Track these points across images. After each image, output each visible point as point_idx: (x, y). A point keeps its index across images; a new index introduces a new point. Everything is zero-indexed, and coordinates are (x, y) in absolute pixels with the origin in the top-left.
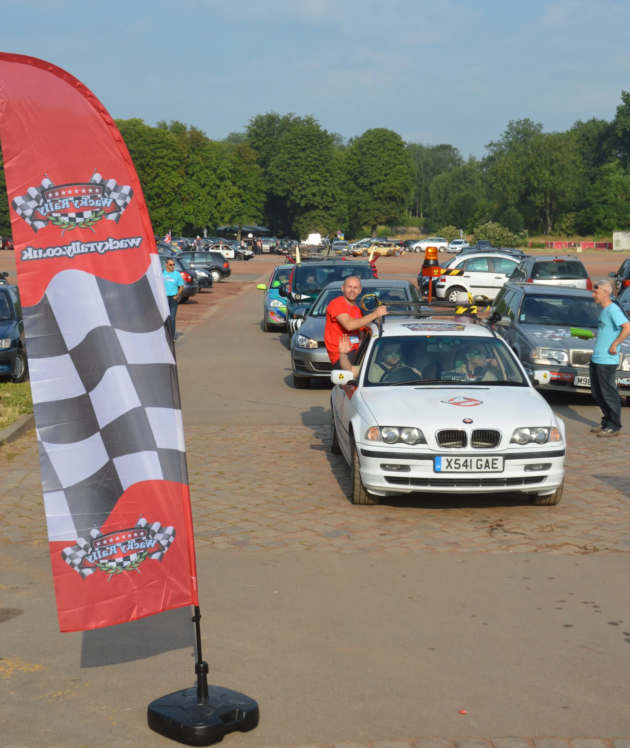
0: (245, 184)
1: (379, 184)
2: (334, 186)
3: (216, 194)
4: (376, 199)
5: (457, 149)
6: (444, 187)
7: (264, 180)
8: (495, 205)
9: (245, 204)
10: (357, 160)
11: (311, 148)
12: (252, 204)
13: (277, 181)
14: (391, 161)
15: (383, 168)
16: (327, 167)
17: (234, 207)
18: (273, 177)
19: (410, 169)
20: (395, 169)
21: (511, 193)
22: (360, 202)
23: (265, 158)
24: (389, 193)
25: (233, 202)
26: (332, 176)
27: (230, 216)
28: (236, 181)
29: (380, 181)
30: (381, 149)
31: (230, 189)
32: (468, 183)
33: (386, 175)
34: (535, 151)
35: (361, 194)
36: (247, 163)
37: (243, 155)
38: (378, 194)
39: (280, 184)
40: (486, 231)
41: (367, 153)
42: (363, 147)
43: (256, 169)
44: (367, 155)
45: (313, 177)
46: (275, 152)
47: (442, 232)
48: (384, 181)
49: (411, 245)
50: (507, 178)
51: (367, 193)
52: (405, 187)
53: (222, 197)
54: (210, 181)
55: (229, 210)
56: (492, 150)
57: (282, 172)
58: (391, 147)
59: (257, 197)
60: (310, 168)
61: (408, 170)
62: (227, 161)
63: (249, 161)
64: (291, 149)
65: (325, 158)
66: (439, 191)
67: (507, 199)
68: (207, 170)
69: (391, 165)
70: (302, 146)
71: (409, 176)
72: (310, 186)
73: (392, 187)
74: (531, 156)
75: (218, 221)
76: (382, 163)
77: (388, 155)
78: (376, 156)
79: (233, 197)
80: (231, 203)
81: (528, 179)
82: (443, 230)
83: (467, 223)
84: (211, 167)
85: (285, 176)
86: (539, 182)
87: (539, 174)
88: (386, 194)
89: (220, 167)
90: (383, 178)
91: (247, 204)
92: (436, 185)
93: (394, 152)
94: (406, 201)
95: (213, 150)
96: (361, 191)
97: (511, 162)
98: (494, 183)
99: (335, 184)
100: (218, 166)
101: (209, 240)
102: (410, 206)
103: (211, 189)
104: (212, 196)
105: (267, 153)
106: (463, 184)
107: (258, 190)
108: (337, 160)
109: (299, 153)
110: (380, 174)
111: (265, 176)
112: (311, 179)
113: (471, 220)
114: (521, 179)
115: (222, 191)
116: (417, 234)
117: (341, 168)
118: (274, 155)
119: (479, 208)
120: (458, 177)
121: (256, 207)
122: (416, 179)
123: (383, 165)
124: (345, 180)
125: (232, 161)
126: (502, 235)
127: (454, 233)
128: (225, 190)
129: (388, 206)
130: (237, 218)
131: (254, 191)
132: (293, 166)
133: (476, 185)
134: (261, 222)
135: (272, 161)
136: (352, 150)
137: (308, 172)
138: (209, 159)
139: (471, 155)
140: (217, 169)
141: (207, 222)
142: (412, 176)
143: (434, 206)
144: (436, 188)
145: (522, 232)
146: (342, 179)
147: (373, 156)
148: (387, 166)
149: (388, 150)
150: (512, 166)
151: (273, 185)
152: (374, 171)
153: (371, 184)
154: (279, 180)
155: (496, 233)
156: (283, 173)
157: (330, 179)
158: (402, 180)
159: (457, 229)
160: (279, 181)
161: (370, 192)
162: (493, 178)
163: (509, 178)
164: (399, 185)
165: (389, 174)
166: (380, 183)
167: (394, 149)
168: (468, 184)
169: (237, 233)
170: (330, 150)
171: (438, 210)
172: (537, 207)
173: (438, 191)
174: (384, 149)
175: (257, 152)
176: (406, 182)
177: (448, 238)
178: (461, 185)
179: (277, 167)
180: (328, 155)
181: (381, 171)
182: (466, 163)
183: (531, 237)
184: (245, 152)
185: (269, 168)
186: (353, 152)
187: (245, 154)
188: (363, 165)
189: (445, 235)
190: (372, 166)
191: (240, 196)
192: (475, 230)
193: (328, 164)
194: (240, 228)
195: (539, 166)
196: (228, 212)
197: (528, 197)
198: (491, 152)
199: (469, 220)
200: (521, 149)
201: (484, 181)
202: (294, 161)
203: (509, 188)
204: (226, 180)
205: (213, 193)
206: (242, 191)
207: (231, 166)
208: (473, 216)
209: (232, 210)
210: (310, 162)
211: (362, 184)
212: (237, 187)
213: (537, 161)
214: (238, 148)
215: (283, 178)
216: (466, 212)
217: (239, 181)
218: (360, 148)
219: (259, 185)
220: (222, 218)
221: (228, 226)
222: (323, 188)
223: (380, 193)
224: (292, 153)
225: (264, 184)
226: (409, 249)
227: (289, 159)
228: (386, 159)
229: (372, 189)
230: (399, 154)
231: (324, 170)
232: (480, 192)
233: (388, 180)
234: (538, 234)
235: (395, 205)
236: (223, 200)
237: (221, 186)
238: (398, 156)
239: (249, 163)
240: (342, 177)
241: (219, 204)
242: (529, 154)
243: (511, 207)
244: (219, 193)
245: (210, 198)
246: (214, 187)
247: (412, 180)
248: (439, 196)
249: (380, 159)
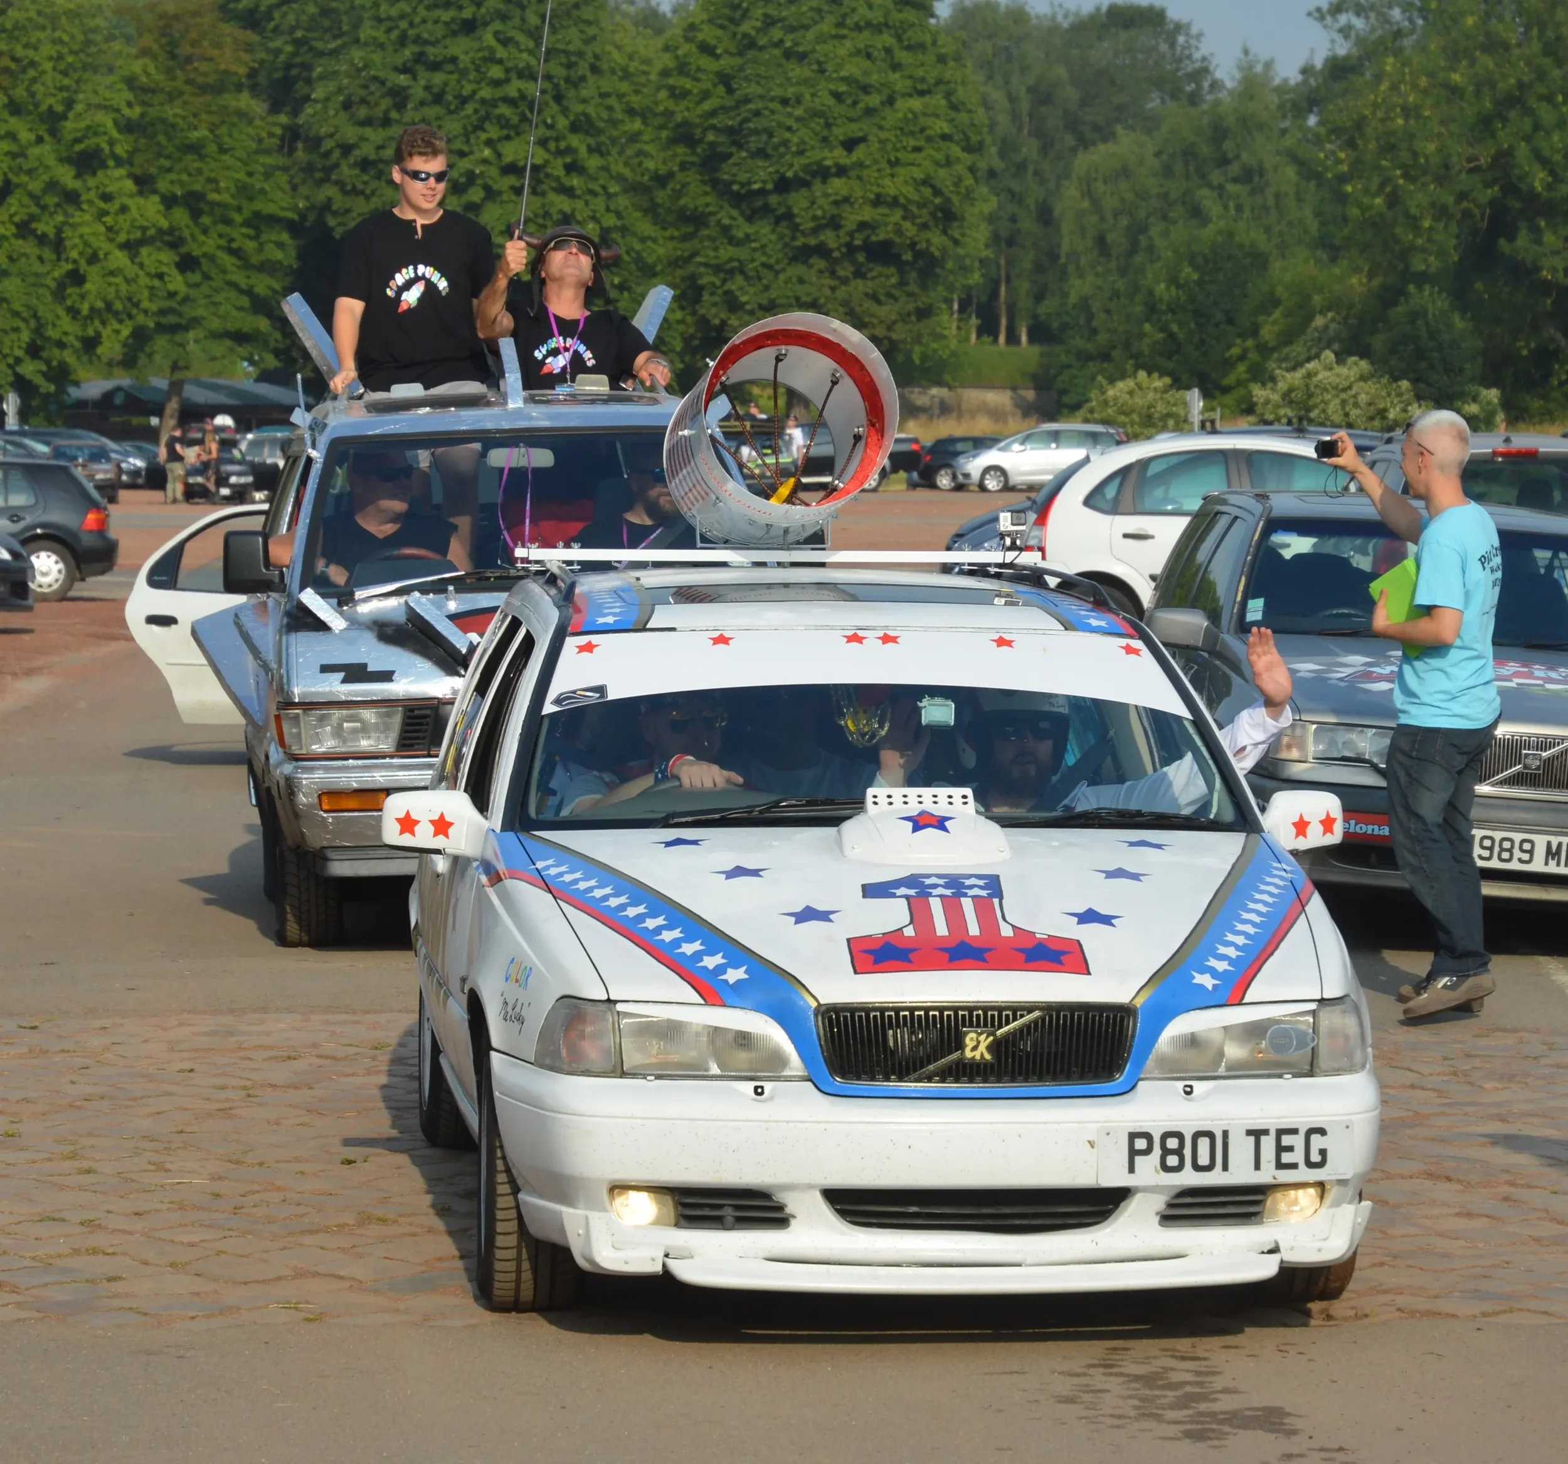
0: (197, 187)
1: (817, 187)
2: (609, 196)
3: (59, 230)
4: (802, 255)
5: (1188, 25)
6: (1122, 200)
7: (285, 169)
8: (1354, 280)
9: (196, 277)
10: (717, 74)
11: (504, 18)
12: (229, 277)
13: (347, 172)
14: (874, 79)
15: (840, 110)
16: (578, 108)
17: (146, 293)
18: (327, 154)
19: (963, 117)
20: (892, 117)
21: (1426, 224)
22: (731, 272)
23: (288, 66)
24: (863, 226)
25: (141, 266)
26: (596, 150)
27: (126, 332)
28: (153, 170)
29: (823, 173)
30: (827, 26)
31: (124, 209)
32: (1235, 180)
33: (849, 145)
34: (1535, 32)
35: (741, 235)
36: (204, 89)
37: (185, 50)
38: (815, 231)
39: (360, 186)
40: (1311, 396)
41: (762, 41)
42: (745, 15)
43: (242, 115)
44: (762, 49)
45: (510, 152)
46: (335, 37)
47: (1106, 403)
48: (841, 171)
49: (961, 460)
50: (1405, 156)
51: (764, 230)
52: (938, 201)
53: (87, 244)
54: (29, 172)
55: (118, 306)
56: (1345, 31)
57: (368, 132)
58: (870, 15)
59: (250, 246)
60: (498, 111)
61: (952, 120)
62: (111, 78)
63: (211, 80)
64: (411, 24)
65: (569, 66)
66: (1103, 219)
67: (1406, 253)
68: (13, 121)
69: (874, 100)
70: (461, 8)
71: (956, 150)
72: (500, 193)
73: (877, 202)
74: (1516, 52)
75: (69, 357)
76: (832, 86)
77: (858, 52)
78: (802, 57)
79: (141, 242)
80: (131, 270)
81: (1503, 159)
82: (1111, 393)
83: (1228, 365)
84: (37, 105)
85: (380, 148)
86: (1552, 173)
87: (1556, 138)
88: (851, 234)
89: (79, 108)
90: (836, 156)
91: (207, 277)
92: (1088, 193)
93: (887, 39)
94: (950, 265)
95: (43, 28)
96: (741, 220)
97: (1423, 81)
98: (1343, 179)
99: (614, 188)
100: (69, 104)
101: (28, 442)
102: (968, 289)
103: (34, 210)
104: (42, 240)
105: (298, 43)
106: (1211, 187)
107: (257, 214)
108: (626, 75)
109: (448, 41)
110: (825, 139)
111: (291, 151)
112: (507, 159)
113: (1245, 351)
114: (1469, 160)
115: (87, 217)
116: (997, 415)
117: (644, 114)
118: (334, 53)
119: (1280, 291)
120: (1189, 153)
121: (249, 293)
122: (991, 158)
123: (838, 96)
124: (663, 170)
125: (131, 82)
126: (1382, 413)
127: (1161, 408)
128: (104, 213)
129: (859, 287)
130: (161, 342)
131: (238, 218)
132: (422, 103)
133: (1270, 192)
134: (271, 362)
135: (321, 77)
136: (692, 27)
137: (493, 131)
138: (24, 71)
139: (1246, 52)
140: (64, 117)
141: (18, 361)
142: (968, 148)
143: (1079, 287)
144: (1086, 204)
145: (1475, 399)
146: (650, 164)
147: (788, 55)
148: (855, 103)
149: (858, 28)
150: (1429, 101)
151: (329, 191)
152: (795, 126)
153: (783, 185)
154: (356, 164)
155: (1356, 405)
156: (375, 135)
157: (593, 163)
158: (924, 164)
159: (1179, 384)
160: (357, 171)
161: (778, 221)
162: (1342, 155)
163: (1415, 155)
164: (910, 192)
165: (863, 139)
166: (824, 182)
167: (886, 25)
168: (1231, 188)
169: (159, 412)
170: (591, 31)
171: (1096, 307)
172: (1546, 287)
173: (1095, 219)
174: (840, 25)
175: (252, 37)
176: (943, 177)
177: (1137, 429)
178: (1205, 192)
179: (347, 106)
180: (580, 54)
181: (828, 125)
182: (1231, 92)
183: (1521, 425)
184: (193, 35)
185: (309, 110)
186: (700, 36)
187: (194, 43)
188: (747, 100)
189: (1122, 418)
190: (785, 102)
191: (172, 240)
192: (1259, 393)
193: (584, 93)
194: (176, 387)
195: (1549, 99)
196: (116, 314)
197: (1502, 243)
198: (1339, 38)
199: (1235, 351)
200: (1470, 21)
201: (1308, 171)
202: (424, 76)
203: (1418, 198)
204: (104, 166)
205: (45, 227)
206: (181, 216)
207: (130, 105)
208: (1255, 331)
209: (137, 305)
210: (497, 83)
211: (742, 185)
212: (156, 198)
213: (1541, 75)
214: (163, 16)
215: (372, 157)
216: (1220, 316)
217: (169, 170)
218: (731, 20)
219: (263, 191)
220: (90, 344)
221: (123, 380)
222: (562, 203)
223: (824, 227)
224: (418, 40)
225: (287, 187)
226: (954, 477)
227: (405, 70)
228: (854, 68)
229: (789, 208)
230: (909, 48)
231: (562, 123)
232: (1290, 224)
233: (860, 165)
234: (1550, 413)
235: (893, 280)
236: (93, 259)
237: (84, 198)
238: (903, 56)
239: (218, 89)
240: (647, 155)
241: (77, 278)
242: (1507, 47)
243: (1420, 288)
244: (74, 226)
245: (29, 247)
246: (51, 200)
247: (972, 170)
248: (1101, 241)
249: (822, 71)
